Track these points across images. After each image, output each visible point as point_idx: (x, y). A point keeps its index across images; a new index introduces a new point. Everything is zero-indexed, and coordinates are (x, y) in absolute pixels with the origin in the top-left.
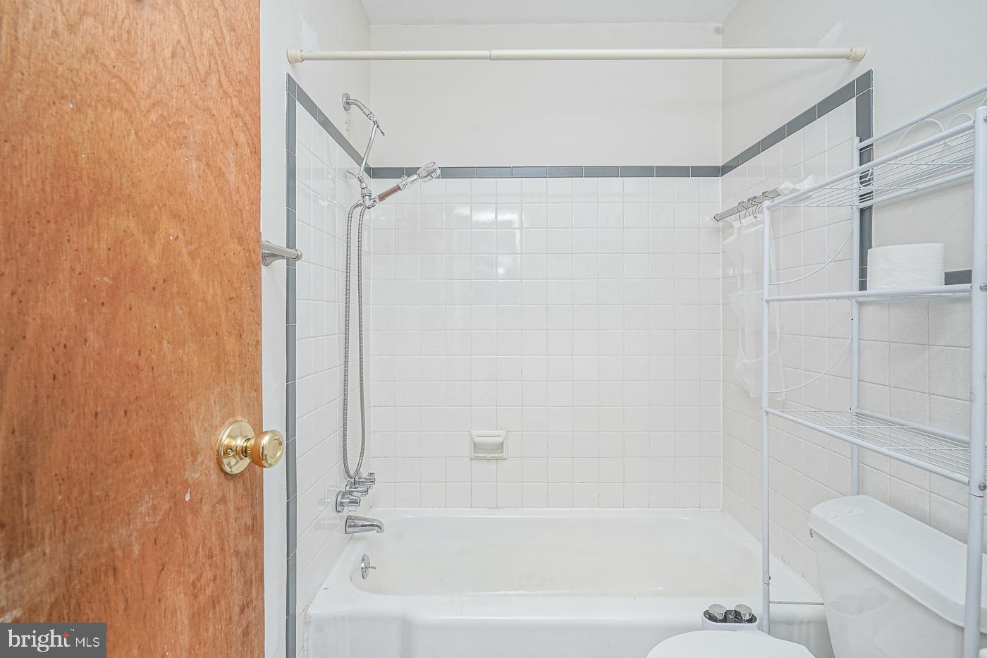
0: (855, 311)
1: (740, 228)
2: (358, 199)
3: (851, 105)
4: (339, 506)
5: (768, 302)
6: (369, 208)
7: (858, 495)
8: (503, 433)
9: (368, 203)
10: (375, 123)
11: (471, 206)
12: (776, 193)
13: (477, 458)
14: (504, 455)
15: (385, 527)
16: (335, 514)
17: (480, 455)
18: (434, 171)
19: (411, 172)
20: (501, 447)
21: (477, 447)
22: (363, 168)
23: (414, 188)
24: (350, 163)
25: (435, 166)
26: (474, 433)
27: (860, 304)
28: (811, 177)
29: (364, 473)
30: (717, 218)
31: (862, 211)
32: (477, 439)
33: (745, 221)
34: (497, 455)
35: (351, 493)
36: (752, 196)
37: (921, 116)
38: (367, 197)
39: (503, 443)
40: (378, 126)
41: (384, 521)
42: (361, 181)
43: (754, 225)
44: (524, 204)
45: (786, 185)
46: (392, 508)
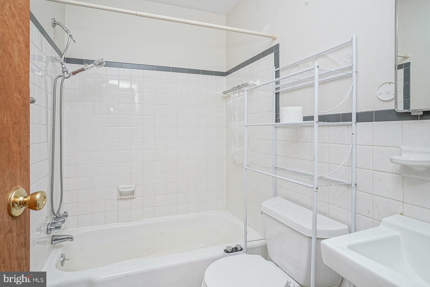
0: (274, 129)
1: (233, 98)
2: (60, 73)
3: (272, 55)
4: (48, 231)
5: (246, 126)
6: (67, 78)
7: (275, 197)
8: (134, 186)
9: (66, 76)
10: (70, 36)
11: (119, 81)
12: (246, 85)
13: (121, 199)
14: (134, 196)
15: (74, 237)
16: (47, 235)
17: (123, 197)
18: (103, 63)
19: (89, 62)
20: (133, 193)
21: (121, 194)
22: (63, 58)
23: (92, 70)
24: (56, 55)
25: (104, 61)
26: (120, 187)
27: (276, 127)
28: (259, 80)
29: (62, 212)
30: (224, 93)
31: (276, 93)
32: (121, 190)
33: (236, 95)
34: (131, 196)
35: (55, 223)
36: (238, 85)
37: (295, 62)
38: (66, 73)
39: (134, 191)
40: (72, 38)
41: (74, 235)
42: (62, 64)
43: (239, 96)
44: (144, 82)
45: (251, 82)
46: (76, 229)
